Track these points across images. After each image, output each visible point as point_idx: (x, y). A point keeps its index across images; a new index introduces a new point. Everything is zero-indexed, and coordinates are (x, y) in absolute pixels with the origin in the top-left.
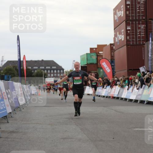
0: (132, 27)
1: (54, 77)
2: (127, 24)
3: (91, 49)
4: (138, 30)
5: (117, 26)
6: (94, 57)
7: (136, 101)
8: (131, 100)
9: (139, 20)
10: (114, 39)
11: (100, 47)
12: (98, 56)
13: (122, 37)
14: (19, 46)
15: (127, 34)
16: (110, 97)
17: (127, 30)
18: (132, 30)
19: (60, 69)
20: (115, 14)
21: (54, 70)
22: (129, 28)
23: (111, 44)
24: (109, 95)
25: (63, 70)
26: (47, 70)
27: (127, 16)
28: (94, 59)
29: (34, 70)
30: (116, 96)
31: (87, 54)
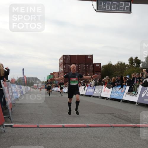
0: (66, 66)
1: (37, 83)
2: (64, 65)
3: (51, 74)
4: (68, 67)
5: (60, 65)
6: (52, 76)
8: (65, 92)
10: (59, 70)
11: (54, 73)
12: (53, 76)
13: (62, 69)
14: (24, 72)
15: (64, 69)
17: (64, 67)
19: (39, 80)
20: (60, 61)
21: (37, 81)
22: (64, 66)
23: (58, 72)
24: (57, 90)
26: (34, 81)
27: (64, 62)
28: (52, 77)
29: (30, 81)
31: (49, 75)
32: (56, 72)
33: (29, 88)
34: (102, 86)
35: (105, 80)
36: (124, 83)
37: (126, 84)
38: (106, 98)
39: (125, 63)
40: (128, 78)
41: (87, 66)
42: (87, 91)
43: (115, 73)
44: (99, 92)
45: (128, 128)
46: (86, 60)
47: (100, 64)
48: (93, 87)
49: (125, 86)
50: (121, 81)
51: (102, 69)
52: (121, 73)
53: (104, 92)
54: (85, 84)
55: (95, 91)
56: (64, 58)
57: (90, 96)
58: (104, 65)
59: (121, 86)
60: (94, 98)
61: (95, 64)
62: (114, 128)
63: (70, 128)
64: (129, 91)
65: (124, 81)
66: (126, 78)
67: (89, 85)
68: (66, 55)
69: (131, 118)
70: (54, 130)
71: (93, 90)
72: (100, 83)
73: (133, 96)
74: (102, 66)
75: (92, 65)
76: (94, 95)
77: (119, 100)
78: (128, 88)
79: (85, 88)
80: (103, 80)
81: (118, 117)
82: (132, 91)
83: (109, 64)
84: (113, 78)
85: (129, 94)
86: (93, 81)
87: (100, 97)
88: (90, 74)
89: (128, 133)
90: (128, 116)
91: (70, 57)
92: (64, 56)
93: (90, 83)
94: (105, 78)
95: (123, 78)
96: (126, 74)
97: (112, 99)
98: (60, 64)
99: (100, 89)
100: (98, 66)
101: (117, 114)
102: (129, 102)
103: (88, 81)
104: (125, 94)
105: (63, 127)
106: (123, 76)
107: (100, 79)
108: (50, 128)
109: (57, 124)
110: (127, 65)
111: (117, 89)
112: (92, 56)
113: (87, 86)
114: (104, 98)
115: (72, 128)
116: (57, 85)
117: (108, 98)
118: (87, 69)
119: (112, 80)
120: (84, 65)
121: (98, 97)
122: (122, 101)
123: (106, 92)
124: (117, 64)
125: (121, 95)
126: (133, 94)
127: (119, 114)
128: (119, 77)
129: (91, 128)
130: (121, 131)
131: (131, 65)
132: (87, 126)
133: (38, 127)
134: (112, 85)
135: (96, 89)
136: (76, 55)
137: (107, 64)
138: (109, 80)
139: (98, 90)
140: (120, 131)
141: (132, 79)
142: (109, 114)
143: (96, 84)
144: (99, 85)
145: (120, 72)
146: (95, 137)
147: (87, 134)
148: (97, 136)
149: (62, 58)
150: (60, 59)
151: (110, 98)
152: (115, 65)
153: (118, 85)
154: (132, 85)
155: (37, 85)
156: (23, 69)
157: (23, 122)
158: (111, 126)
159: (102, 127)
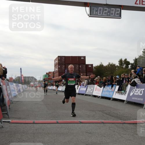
1: (33, 82)
3: (47, 73)
4: (62, 67)
5: (55, 66)
6: (48, 76)
7: (61, 91)
8: (59, 91)
9: (63, 64)
11: (50, 73)
13: (57, 69)
15: (59, 69)
16: (52, 90)
17: (59, 67)
18: (60, 67)
20: (55, 62)
21: (33, 80)
22: (59, 66)
23: (53, 72)
25: (37, 80)
26: (31, 80)
27: (59, 62)
29: (27, 80)
30: (54, 89)
31: (45, 75)
32: (51, 72)
33: (26, 86)
34: (93, 85)
35: (97, 79)
36: (114, 82)
37: (116, 84)
38: (97, 96)
39: (115, 65)
40: (118, 78)
41: (80, 66)
42: (80, 90)
43: (106, 74)
44: (91, 90)
45: (117, 124)
46: (79, 61)
47: (92, 65)
48: (85, 86)
49: (115, 86)
50: (111, 81)
51: (94, 69)
52: (112, 73)
53: (96, 90)
54: (78, 83)
55: (88, 89)
56: (59, 59)
57: (83, 94)
58: (96, 66)
59: (111, 85)
60: (86, 96)
61: (88, 65)
62: (105, 124)
63: (64, 124)
64: (119, 90)
65: (114, 81)
66: (116, 78)
67: (82, 84)
68: (60, 56)
69: (120, 115)
70: (49, 125)
71: (86, 89)
72: (92, 82)
73: (122, 95)
74: (94, 67)
75: (85, 66)
76: (86, 93)
77: (109, 99)
78: (117, 87)
79: (78, 86)
80: (95, 79)
81: (108, 114)
82: (121, 90)
83: (100, 65)
84: (104, 78)
85: (118, 93)
86: (86, 80)
87: (92, 95)
88: (83, 74)
89: (117, 129)
90: (117, 113)
91: (65, 58)
92: (59, 57)
93: (83, 82)
94: (96, 78)
95: (113, 78)
96: (116, 74)
97: (103, 98)
98: (55, 64)
99: (92, 88)
100: (91, 66)
101: (107, 111)
102: (118, 100)
103: (81, 80)
104: (115, 93)
105: (57, 123)
106: (113, 76)
107: (92, 79)
108: (45, 124)
109: (51, 120)
110: (117, 66)
111: (108, 88)
112: (85, 57)
113: (80, 85)
114: (95, 96)
115: (65, 124)
116: (52, 84)
117: (100, 96)
118: (80, 69)
119: (103, 80)
120: (78, 66)
121: (90, 95)
122: (112, 99)
123: (97, 90)
124: (108, 65)
125: (111, 93)
126: (122, 93)
127: (109, 111)
128: (110, 77)
129: (83, 124)
130: (111, 127)
131: (121, 66)
132: (79, 122)
133: (34, 123)
134: (103, 85)
135: (88, 88)
136: (70, 56)
137: (99, 65)
138: (100, 80)
139: (90, 89)
140: (109, 127)
141: (121, 79)
142: (100, 111)
143: (88, 84)
144: (91, 84)
145: (110, 72)
146: (87, 133)
147: (79, 130)
148: (88, 131)
149: (57, 59)
150: (55, 60)
151: (101, 96)
152: (106, 66)
153: (108, 85)
154: (122, 85)
155: (34, 84)
156: (21, 69)
157: (20, 118)
158: (102, 122)
159: (93, 123)
